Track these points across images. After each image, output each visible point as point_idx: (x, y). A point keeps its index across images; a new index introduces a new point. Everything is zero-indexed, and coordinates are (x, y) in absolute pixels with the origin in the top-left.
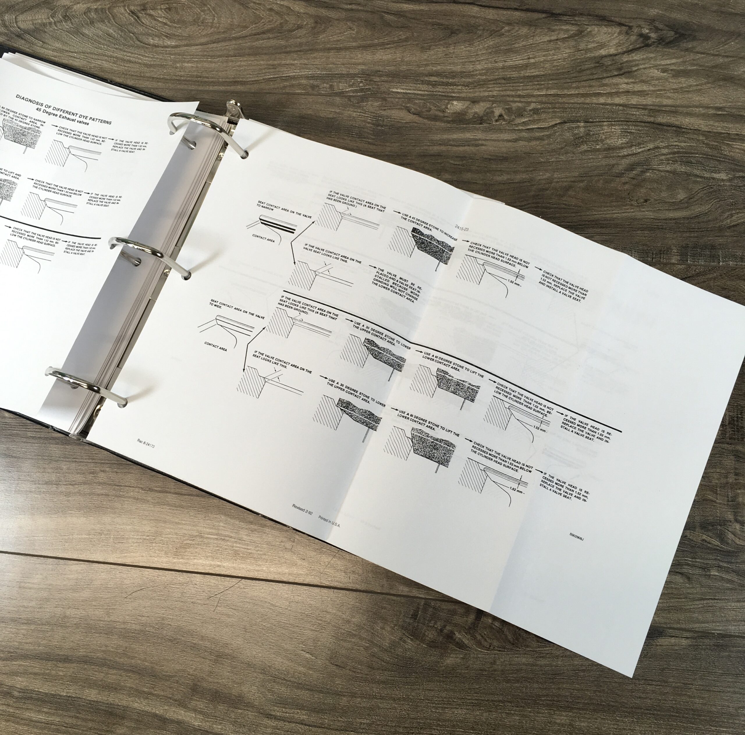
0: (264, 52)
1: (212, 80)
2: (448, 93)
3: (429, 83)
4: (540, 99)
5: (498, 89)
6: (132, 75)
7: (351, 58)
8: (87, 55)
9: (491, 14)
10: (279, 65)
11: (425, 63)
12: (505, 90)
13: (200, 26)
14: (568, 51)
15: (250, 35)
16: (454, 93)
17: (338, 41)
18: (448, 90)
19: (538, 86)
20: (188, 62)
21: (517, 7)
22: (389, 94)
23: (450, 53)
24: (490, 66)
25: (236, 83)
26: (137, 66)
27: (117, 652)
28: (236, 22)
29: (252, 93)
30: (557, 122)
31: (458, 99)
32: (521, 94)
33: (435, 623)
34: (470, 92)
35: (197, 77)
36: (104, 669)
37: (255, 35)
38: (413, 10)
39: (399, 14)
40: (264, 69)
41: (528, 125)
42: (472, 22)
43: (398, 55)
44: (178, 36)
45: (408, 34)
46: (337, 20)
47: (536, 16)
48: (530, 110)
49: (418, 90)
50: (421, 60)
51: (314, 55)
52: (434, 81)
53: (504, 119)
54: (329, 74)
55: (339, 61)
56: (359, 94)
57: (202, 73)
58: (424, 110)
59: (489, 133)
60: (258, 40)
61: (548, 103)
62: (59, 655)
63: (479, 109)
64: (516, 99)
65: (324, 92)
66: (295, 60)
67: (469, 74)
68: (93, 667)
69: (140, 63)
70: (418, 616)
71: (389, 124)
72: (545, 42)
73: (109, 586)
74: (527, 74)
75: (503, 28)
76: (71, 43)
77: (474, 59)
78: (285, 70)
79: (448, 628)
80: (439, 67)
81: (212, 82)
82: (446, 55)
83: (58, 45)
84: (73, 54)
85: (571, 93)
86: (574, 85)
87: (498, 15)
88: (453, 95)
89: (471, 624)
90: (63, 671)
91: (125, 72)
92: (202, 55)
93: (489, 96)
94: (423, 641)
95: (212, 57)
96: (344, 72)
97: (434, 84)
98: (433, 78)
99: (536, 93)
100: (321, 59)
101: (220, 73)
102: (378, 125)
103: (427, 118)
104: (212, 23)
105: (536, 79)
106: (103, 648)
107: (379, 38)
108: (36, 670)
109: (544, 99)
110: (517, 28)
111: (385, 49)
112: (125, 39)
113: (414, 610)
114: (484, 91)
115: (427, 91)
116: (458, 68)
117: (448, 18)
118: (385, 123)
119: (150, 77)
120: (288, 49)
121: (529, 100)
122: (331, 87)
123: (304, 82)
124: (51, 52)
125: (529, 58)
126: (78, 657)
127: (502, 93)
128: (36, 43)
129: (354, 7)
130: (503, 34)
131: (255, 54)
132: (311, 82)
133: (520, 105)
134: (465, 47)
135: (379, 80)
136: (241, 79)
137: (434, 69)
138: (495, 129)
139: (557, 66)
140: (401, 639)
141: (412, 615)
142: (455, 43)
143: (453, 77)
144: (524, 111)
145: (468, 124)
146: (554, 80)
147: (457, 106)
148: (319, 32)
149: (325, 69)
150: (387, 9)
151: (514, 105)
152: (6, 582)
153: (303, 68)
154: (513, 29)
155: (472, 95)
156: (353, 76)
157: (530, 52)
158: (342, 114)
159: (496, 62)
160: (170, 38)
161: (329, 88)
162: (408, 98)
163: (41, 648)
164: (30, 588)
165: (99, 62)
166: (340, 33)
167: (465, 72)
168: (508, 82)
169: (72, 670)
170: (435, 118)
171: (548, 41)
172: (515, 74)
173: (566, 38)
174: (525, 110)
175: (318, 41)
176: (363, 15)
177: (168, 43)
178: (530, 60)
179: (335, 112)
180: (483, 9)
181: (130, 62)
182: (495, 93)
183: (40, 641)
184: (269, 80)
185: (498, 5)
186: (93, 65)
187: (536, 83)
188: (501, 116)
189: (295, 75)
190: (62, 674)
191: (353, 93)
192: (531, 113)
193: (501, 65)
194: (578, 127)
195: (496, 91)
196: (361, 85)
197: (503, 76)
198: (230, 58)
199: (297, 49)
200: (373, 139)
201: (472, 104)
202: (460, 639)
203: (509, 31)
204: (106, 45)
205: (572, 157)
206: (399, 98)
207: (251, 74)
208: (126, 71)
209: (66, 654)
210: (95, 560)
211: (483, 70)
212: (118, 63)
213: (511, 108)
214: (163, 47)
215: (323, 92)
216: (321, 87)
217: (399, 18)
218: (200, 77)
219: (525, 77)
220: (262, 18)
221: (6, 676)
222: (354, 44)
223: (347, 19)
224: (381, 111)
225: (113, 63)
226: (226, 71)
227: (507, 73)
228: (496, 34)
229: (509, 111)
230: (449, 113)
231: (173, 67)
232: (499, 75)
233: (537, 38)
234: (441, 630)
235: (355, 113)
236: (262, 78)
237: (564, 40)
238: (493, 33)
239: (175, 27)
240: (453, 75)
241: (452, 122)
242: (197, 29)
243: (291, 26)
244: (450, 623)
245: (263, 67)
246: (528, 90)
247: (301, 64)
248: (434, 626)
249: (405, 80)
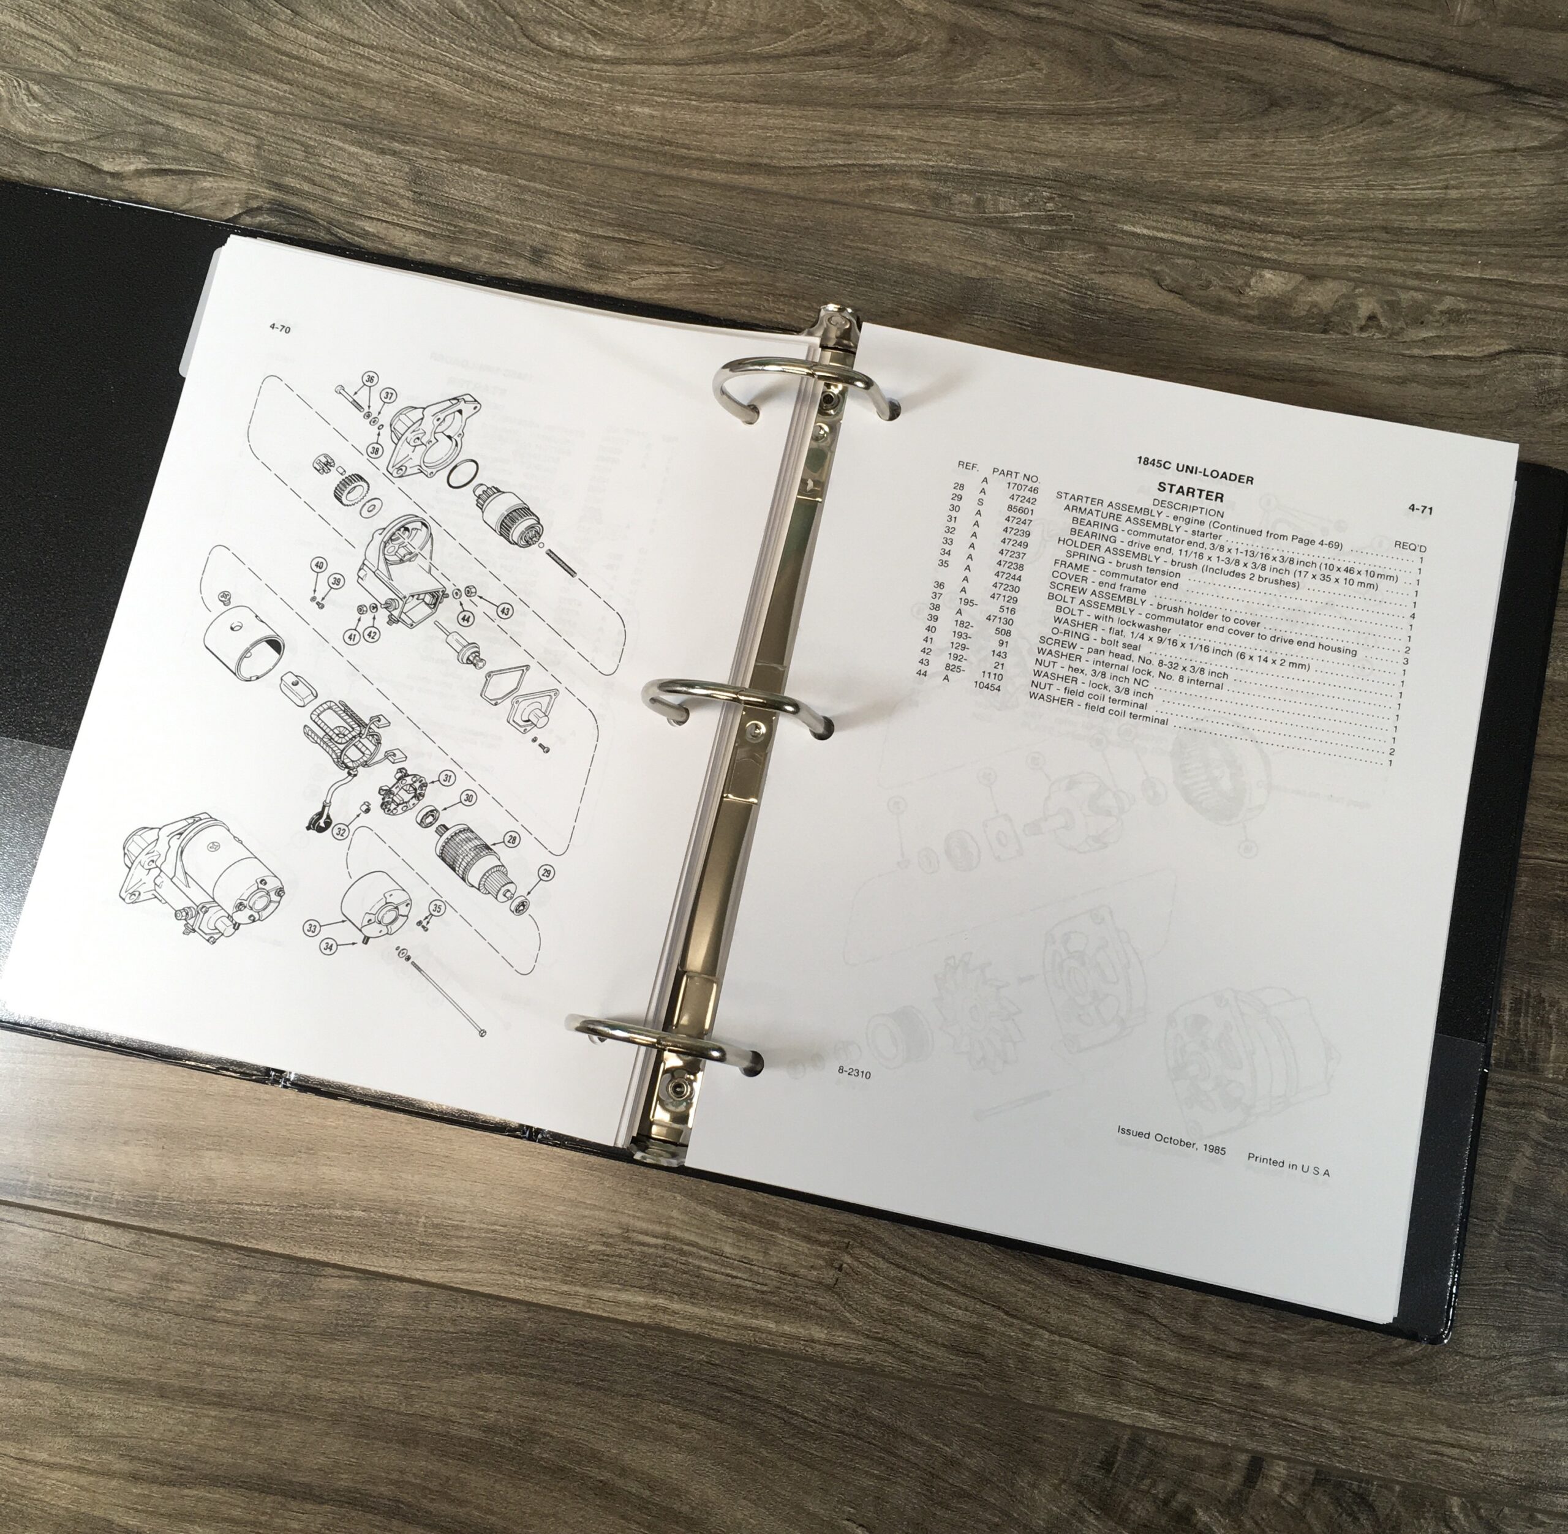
0: (825, 98)
1: (698, 153)
2: (1253, 248)
3: (1209, 220)
4: (1467, 287)
5: (1370, 253)
6: (507, 120)
7: (1032, 139)
8: (399, 56)
9: (1365, 68)
10: (859, 135)
11: (1205, 169)
12: (1387, 258)
13: (676, 17)
14: (1538, 180)
15: (794, 54)
16: (1266, 249)
17: (1003, 92)
18: (1254, 242)
19: (1463, 257)
20: (642, 103)
21: (1428, 60)
22: (1114, 236)
23: (1266, 153)
24: (1355, 193)
25: (753, 167)
26: (520, 98)
27: (425, 1488)
28: (761, 18)
29: (791, 197)
30: (1502, 348)
31: (1275, 266)
32: (1424, 270)
33: (1154, 1484)
34: (1304, 253)
35: (663, 142)
36: (395, 1522)
37: (806, 54)
38: (1185, 38)
39: (1150, 43)
40: (823, 141)
41: (1435, 347)
42: (1321, 81)
43: (1142, 144)
44: (622, 35)
45: (1169, 95)
46: (1003, 40)
47: (1469, 86)
48: (1442, 312)
49: (1182, 234)
50: (1194, 163)
51: (944, 120)
52: (1222, 217)
53: (1379, 327)
54: (973, 171)
55: (1001, 143)
56: (1043, 227)
57: (674, 133)
58: (1194, 283)
59: (1343, 356)
60: (813, 67)
61: (1484, 300)
62: (291, 1482)
63: (1323, 295)
64: (1411, 282)
65: (963, 215)
66: (896, 127)
67: (1305, 210)
68: (370, 1516)
69: (527, 93)
70: (1116, 1465)
71: (1109, 309)
72: (1486, 152)
73: (412, 1333)
74: (1441, 225)
75: (1390, 106)
76: (362, 22)
77: (1319, 174)
78: (873, 149)
79: (1180, 1497)
80: (1235, 185)
81: (697, 159)
82: (1254, 155)
83: (330, 23)
84: (367, 52)
85: (1538, 282)
86: (1547, 264)
87: (1382, 73)
88: (1265, 255)
89: (1234, 1493)
90: (299, 1520)
91: (491, 112)
92: (676, 91)
93: (1347, 268)
94: (1122, 1522)
95: (700, 96)
96: (1010, 171)
97: (1223, 224)
98: (1220, 207)
99: (1458, 272)
100: (960, 132)
101: (717, 140)
102: (1085, 309)
103: (1200, 305)
104: (705, 13)
105: (1459, 240)
106: (395, 1476)
107: (1097, 96)
108: (236, 1513)
109: (1474, 289)
110: (1424, 111)
111: (1112, 124)
112: (495, 29)
113: (1106, 1451)
114: (1338, 254)
115: (1203, 238)
116: (1279, 192)
117: (1265, 66)
118: (1101, 306)
119: (551, 131)
120: (882, 99)
121: (1442, 287)
122: (979, 201)
123: (915, 183)
124: (314, 39)
125: (1446, 188)
126: (336, 1491)
127: (1379, 264)
128: (277, 13)
129: (1044, 13)
130: (1391, 122)
131: (803, 104)
132: (933, 185)
133: (1419, 296)
134: (1300, 143)
135: (1092, 199)
136: (766, 161)
137: (1225, 186)
138: (1355, 349)
139: (1513, 213)
140: (1073, 1513)
141: (1102, 1462)
142: (1277, 130)
143: (1269, 211)
144: (1428, 312)
145: (1296, 328)
146: (1500, 246)
147: (1272, 283)
148: (955, 66)
149: (967, 158)
150: (1122, 28)
151: (1405, 297)
152: (172, 1304)
153: (916, 150)
154: (1416, 111)
155: (1311, 261)
156: (1033, 182)
157: (1451, 173)
158: (1001, 272)
159: (1369, 187)
160: (603, 38)
161: (974, 206)
162: (1161, 251)
163: (249, 1463)
164: (228, 1323)
165: (429, 79)
166: (1008, 74)
167: (1295, 203)
168: (1396, 238)
169: (320, 1519)
170: (1219, 307)
171: (1493, 151)
172: (1411, 222)
173: (1534, 148)
174: (1430, 312)
175: (956, 87)
176: (1063, 36)
177: (598, 49)
178: (1449, 191)
179: (985, 265)
180: (1348, 56)
181: (504, 86)
182: (1362, 261)
183: (247, 1445)
184: (833, 170)
185: (1384, 50)
186: (414, 84)
187: (1460, 248)
188: (1372, 318)
189: (895, 165)
190: (297, 1527)
191: (1031, 224)
192: (1444, 320)
193: (1380, 194)
194: (1549, 366)
195: (1365, 257)
196: (1050, 206)
197: (1384, 224)
198: (742, 105)
199: (902, 100)
200: (1070, 341)
201: (1306, 281)
202: (1206, 1524)
203: (1404, 115)
204: (447, 37)
205: (1531, 436)
206: (1138, 249)
207: (790, 151)
208: (492, 107)
209: (306, 1480)
210: (381, 1270)
211: (1336, 202)
212: (475, 86)
213: (1399, 302)
214: (583, 59)
215: (958, 214)
216: (957, 199)
217: (1148, 53)
218: (671, 144)
219: (1434, 232)
220: (825, 15)
221: (166, 1521)
222: (1040, 105)
223: (1026, 42)
224: (1093, 276)
225: (463, 85)
226: (732, 135)
227: (1394, 216)
228: (1374, 118)
229: (1393, 307)
230: (1253, 298)
231: (607, 113)
232: (1374, 219)
233: (1467, 141)
234: (1166, 1503)
235: (1032, 274)
236: (815, 164)
237: (1530, 152)
238: (1367, 116)
239: (616, 13)
240: (1267, 205)
241: (1256, 320)
242: (668, 24)
243: (892, 42)
244: (1187, 1486)
245: (819, 136)
246: (1439, 262)
247: (911, 138)
248: (1148, 1492)
249: (1151, 205)
